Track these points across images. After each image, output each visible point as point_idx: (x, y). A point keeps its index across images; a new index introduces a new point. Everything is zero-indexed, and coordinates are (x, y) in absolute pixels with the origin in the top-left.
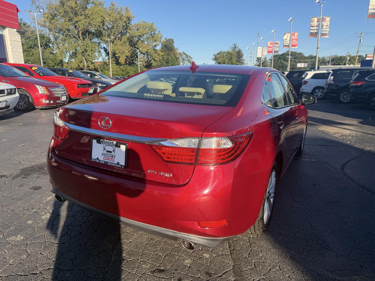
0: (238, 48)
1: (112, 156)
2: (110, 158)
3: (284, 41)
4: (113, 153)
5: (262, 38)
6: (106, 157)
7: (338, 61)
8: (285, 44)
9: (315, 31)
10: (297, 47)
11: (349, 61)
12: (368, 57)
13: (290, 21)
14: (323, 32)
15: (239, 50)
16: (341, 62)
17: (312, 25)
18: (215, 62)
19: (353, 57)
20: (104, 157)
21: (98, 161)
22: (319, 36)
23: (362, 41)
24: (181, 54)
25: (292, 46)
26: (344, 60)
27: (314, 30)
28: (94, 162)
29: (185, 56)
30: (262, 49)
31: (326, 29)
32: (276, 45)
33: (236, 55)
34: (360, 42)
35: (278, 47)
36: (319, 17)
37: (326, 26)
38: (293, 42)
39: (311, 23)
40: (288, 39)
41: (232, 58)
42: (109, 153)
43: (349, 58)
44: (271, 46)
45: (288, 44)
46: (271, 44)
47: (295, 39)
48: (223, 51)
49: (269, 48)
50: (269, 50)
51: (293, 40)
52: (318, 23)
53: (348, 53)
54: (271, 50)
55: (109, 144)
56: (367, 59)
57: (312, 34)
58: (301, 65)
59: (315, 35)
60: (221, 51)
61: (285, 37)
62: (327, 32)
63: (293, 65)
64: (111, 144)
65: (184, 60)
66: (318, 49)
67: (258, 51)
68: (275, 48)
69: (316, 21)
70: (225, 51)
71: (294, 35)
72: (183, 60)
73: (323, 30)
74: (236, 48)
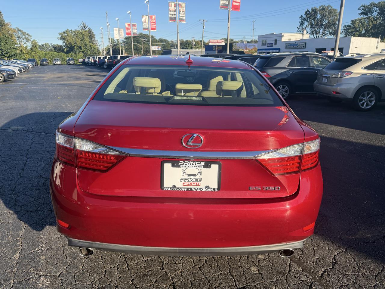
0: (88, 27)
1: (196, 180)
2: (194, 182)
3: (143, 24)
4: (198, 176)
5: (117, 18)
6: (186, 182)
7: (186, 45)
8: (144, 27)
9: (174, 16)
10: (156, 31)
11: (195, 45)
12: (211, 42)
13: (146, 3)
14: (181, 18)
15: (90, 30)
16: (188, 46)
17: (170, 10)
18: (63, 42)
19: (197, 42)
20: (183, 183)
21: (176, 189)
22: (178, 21)
23: (204, 27)
24: (14, 31)
25: (151, 29)
26: (190, 44)
27: (172, 14)
28: (170, 192)
29: (21, 33)
30: (119, 31)
31: (182, 15)
32: (134, 27)
33: (88, 35)
34: (203, 28)
35: (136, 29)
36: (175, 2)
37: (182, 12)
38: (152, 25)
39: (169, 7)
40: (147, 21)
41: (84, 38)
42: (192, 177)
43: (194, 43)
44: (129, 27)
45: (147, 27)
46: (129, 25)
47: (153, 22)
48: (70, 29)
49: (127, 30)
50: (127, 32)
51: (152, 23)
52: (176, 8)
53: (193, 38)
54: (129, 32)
55: (194, 166)
56: (210, 44)
57: (171, 19)
58: (155, 48)
59: (174, 19)
60: (68, 29)
61: (143, 19)
62: (184, 18)
63: (147, 48)
64: (196, 166)
65: (21, 38)
66: (178, 34)
67: (115, 31)
68: (133, 30)
69: (174, 6)
70: (73, 30)
71: (151, 17)
72: (19, 37)
73: (180, 15)
74: (85, 28)
